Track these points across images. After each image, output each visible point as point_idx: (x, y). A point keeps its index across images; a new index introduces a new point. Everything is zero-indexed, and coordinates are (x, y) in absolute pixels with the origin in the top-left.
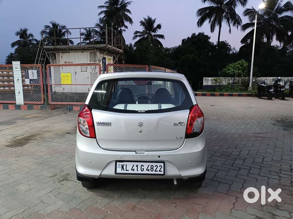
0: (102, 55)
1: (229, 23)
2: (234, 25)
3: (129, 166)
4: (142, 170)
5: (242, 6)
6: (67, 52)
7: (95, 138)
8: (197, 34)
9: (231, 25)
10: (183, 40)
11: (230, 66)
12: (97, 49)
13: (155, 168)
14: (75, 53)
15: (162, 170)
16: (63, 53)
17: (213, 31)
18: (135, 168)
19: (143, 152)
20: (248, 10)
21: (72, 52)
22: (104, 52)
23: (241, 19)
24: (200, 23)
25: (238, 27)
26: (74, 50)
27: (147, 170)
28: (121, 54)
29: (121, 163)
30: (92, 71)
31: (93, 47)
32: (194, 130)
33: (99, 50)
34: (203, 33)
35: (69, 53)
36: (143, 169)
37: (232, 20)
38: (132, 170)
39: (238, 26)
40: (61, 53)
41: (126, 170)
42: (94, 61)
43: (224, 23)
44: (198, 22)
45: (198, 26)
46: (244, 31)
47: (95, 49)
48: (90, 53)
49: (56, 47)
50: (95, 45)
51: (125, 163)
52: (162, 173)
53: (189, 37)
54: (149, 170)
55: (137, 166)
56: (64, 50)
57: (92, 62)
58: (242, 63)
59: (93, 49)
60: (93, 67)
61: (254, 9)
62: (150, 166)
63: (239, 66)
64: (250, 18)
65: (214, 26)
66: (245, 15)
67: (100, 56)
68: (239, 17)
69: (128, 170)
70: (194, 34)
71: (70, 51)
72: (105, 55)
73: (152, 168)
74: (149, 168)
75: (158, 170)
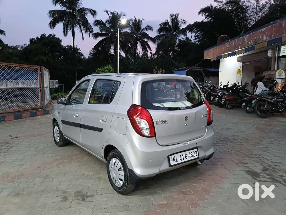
1: (81, 29)
2: (86, 32)
3: (178, 156)
4: (186, 158)
5: (93, 16)
7: (155, 136)
8: (47, 35)
9: (84, 32)
10: (31, 40)
11: (99, 70)
15: (197, 154)
17: (67, 35)
18: (182, 157)
19: (186, 142)
20: (97, 21)
23: (92, 28)
24: (53, 24)
25: (89, 35)
27: (189, 157)
29: (172, 156)
32: (211, 119)
34: (55, 35)
36: (187, 156)
37: (84, 27)
38: (180, 160)
39: (89, 33)
41: (177, 161)
43: (77, 29)
44: (50, 23)
45: (51, 27)
46: (96, 40)
51: (175, 155)
52: (198, 157)
53: (38, 37)
54: (190, 157)
55: (183, 155)
58: (109, 68)
61: (102, 21)
62: (190, 153)
63: (107, 71)
64: (100, 29)
65: (67, 30)
66: (95, 25)
68: (91, 26)
69: (178, 161)
70: (43, 35)
73: (192, 155)
74: (190, 155)
75: (195, 155)
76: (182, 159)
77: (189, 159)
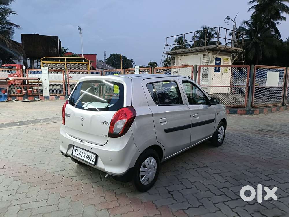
0: (215, 56)
3: (79, 150)
4: (84, 157)
6: (184, 55)
7: (65, 125)
12: (209, 50)
13: (90, 157)
14: (191, 56)
16: (181, 56)
18: (81, 154)
21: (188, 54)
22: (217, 52)
26: (190, 53)
28: (241, 53)
30: (204, 72)
31: (204, 49)
32: (114, 130)
33: (211, 51)
35: (186, 55)
38: (79, 155)
40: (180, 57)
42: (207, 62)
47: (206, 50)
48: (203, 54)
49: (175, 51)
50: (206, 47)
56: (182, 54)
57: (205, 64)
59: (205, 50)
60: (205, 68)
62: (88, 155)
67: (212, 57)
71: (187, 54)
72: (218, 55)
73: (89, 157)
74: (88, 157)
75: (92, 160)
76: (81, 155)
77: (85, 159)
